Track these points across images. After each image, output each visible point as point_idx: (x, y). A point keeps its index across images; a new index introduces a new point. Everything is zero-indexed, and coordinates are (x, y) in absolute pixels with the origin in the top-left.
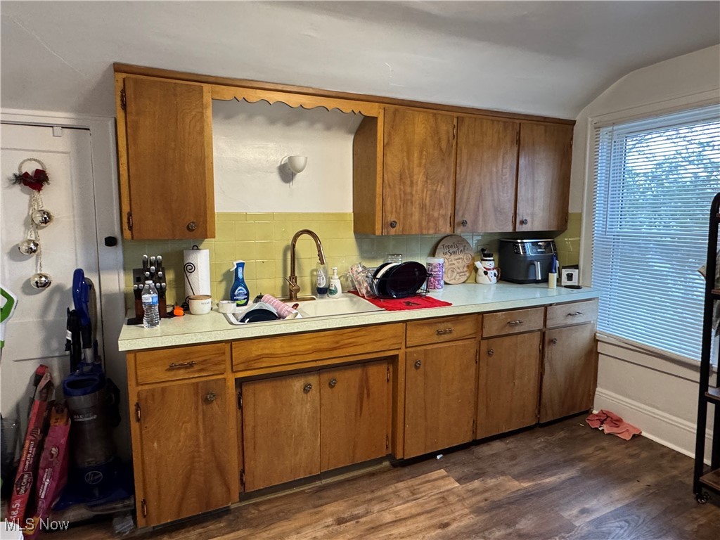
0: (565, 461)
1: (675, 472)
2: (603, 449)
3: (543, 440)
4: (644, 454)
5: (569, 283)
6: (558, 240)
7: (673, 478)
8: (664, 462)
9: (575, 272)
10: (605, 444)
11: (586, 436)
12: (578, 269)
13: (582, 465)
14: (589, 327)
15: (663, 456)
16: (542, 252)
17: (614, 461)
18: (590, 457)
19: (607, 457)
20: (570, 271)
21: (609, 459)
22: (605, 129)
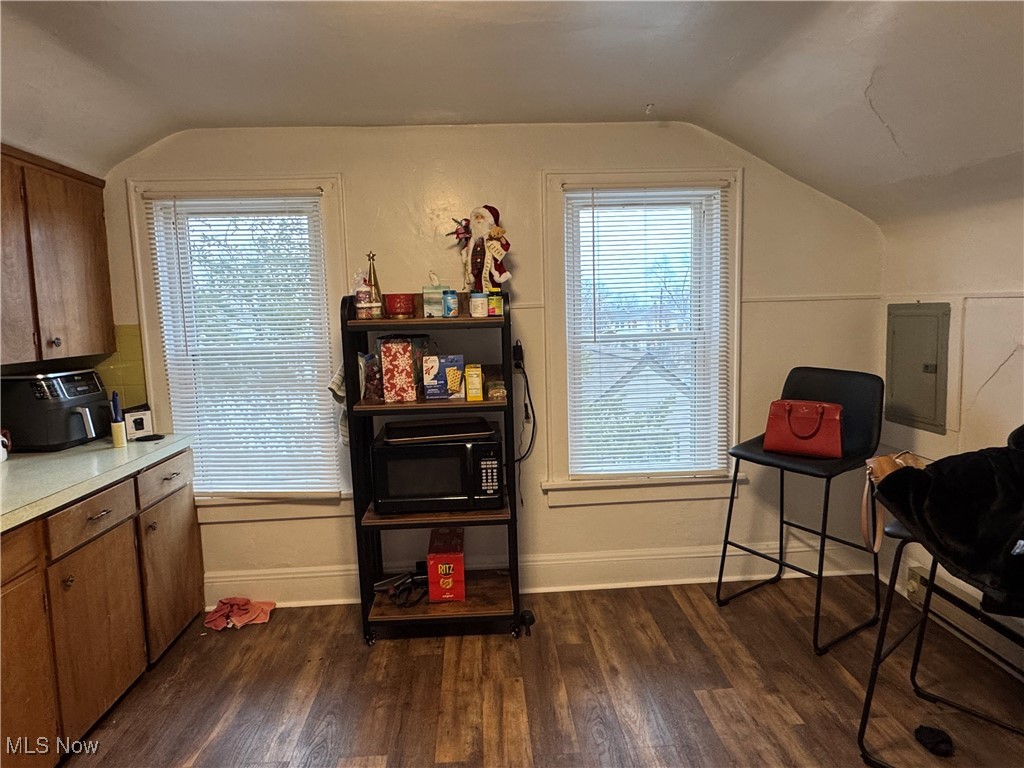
0: (217, 694)
1: (332, 629)
2: (248, 649)
3: (167, 686)
4: (294, 628)
5: (140, 434)
6: (101, 368)
7: (334, 635)
8: (317, 625)
9: (146, 416)
10: (246, 642)
11: (220, 644)
12: (149, 409)
13: (240, 683)
14: (186, 490)
15: (310, 618)
16: (84, 392)
17: (271, 656)
18: (241, 669)
19: (260, 656)
20: (138, 415)
21: (264, 656)
22: (159, 203)
